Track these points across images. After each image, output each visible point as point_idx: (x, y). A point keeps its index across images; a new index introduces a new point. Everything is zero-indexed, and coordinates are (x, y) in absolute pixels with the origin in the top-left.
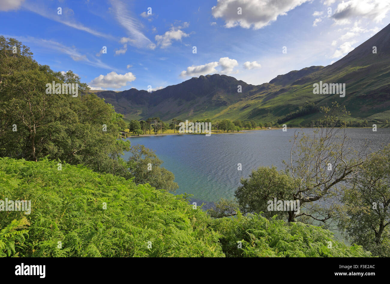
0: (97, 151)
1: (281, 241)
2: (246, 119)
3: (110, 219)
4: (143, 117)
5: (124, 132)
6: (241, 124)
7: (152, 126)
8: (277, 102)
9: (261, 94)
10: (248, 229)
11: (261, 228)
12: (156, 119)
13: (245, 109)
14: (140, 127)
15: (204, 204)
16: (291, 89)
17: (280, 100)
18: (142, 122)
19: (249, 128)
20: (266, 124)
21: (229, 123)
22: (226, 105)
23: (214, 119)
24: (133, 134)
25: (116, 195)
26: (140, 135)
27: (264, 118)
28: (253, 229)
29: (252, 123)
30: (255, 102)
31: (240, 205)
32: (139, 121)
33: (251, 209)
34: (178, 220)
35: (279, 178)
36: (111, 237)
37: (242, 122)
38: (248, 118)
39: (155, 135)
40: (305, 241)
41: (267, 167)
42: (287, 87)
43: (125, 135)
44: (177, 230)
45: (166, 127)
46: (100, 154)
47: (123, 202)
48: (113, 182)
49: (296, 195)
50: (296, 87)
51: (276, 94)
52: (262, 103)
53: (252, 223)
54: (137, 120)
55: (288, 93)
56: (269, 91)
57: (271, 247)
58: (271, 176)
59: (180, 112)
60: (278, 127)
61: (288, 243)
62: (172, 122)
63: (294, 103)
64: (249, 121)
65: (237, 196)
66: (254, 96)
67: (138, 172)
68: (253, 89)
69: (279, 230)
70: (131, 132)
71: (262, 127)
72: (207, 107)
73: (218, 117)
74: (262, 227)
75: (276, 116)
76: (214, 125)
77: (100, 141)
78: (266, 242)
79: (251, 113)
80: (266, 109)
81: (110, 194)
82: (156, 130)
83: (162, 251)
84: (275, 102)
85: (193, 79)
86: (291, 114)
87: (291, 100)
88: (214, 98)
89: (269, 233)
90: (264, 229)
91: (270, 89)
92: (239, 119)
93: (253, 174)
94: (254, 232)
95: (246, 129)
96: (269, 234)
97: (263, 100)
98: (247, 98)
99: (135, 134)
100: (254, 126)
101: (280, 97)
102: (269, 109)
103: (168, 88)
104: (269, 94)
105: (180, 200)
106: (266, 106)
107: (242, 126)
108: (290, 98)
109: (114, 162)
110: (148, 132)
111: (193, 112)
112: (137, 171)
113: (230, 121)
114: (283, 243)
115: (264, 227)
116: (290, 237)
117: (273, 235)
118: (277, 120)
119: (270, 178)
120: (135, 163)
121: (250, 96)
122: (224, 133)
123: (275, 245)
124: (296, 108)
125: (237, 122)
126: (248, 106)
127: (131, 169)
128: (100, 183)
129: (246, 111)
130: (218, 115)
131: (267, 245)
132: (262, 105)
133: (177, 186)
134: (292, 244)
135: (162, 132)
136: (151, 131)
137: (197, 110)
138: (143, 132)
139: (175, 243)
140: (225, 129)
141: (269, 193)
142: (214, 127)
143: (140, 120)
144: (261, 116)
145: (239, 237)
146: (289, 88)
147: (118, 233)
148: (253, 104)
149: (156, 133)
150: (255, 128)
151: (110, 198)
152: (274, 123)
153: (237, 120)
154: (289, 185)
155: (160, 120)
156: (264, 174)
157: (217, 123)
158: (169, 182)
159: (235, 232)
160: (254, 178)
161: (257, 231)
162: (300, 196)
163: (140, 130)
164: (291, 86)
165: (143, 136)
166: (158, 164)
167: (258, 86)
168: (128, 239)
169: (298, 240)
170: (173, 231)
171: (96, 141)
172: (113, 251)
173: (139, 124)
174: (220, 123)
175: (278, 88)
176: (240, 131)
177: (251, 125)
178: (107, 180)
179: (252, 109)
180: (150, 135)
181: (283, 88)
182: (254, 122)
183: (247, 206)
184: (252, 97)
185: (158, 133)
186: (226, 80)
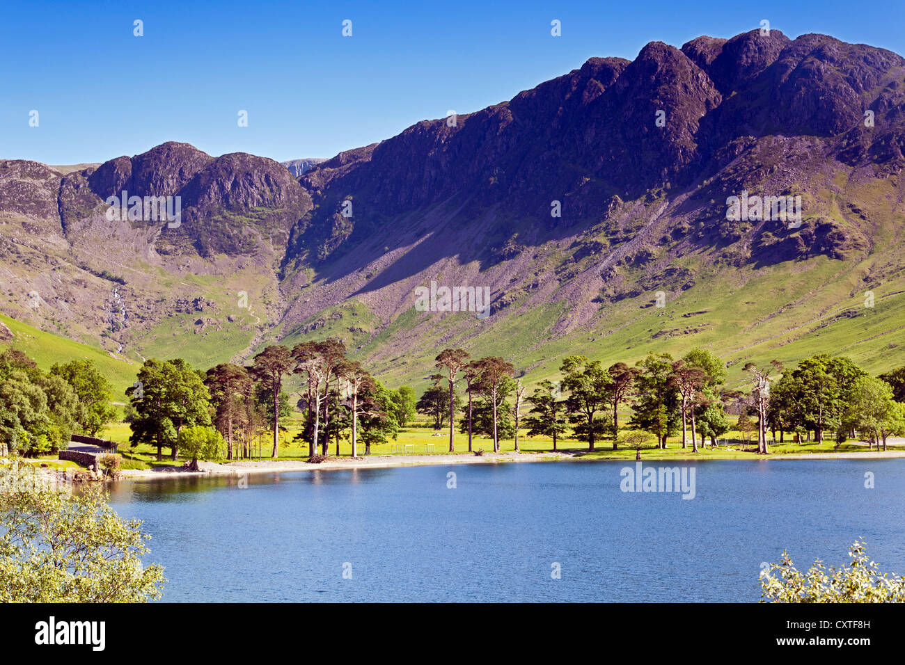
5: (96, 441)
14: (206, 409)
21: (847, 379)
22: (839, 257)
24: (157, 456)
43: (100, 466)
70: (143, 447)
82: (318, 433)
99: (173, 457)
110: (261, 443)
136: (281, 433)
138: (222, 445)
140: (817, 428)
149: (319, 449)
163: (200, 433)
165: (226, 470)
173: (195, 388)
180: (271, 469)
185: (332, 451)
186: (833, 68)
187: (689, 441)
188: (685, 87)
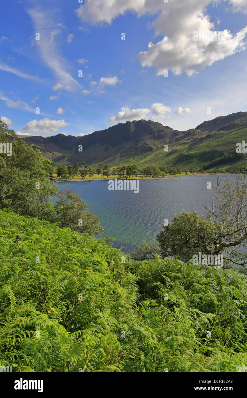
0: (24, 195)
1: (195, 284)
2: (171, 165)
3: (28, 261)
4: (70, 162)
5: (52, 177)
6: (166, 170)
7: (80, 171)
8: (203, 148)
9: (187, 140)
10: (165, 272)
11: (176, 271)
12: (83, 164)
13: (170, 155)
14: (67, 172)
15: (122, 248)
16: (217, 135)
17: (205, 146)
18: (69, 167)
19: (174, 173)
20: (191, 170)
21: (154, 169)
22: (152, 151)
23: (140, 164)
24: (61, 179)
25: (39, 239)
26: (67, 180)
27: (190, 164)
28: (169, 272)
29: (177, 169)
30: (181, 148)
31: (162, 248)
32: (66, 166)
33: (172, 252)
34: (96, 262)
35: (200, 224)
36: (28, 278)
37: (168, 168)
38: (173, 164)
39: (83, 180)
40: (219, 284)
41: (189, 213)
42: (213, 132)
43: (53, 180)
44: (91, 273)
45: (93, 172)
46: (27, 198)
47: (44, 245)
48: (36, 226)
49: (217, 240)
50: (222, 133)
51: (202, 140)
52: (188, 149)
53: (169, 266)
54: (64, 165)
55: (214, 139)
56: (195, 137)
57: (185, 289)
58: (192, 221)
59: (107, 157)
60: (203, 173)
61: (202, 286)
62: (99, 167)
63: (220, 149)
64: (175, 167)
65: (159, 239)
66: (180, 142)
67: (65, 216)
68: (179, 135)
69: (194, 273)
70: (59, 177)
71: (188, 173)
72: (133, 153)
73: (144, 163)
74: (178, 270)
75: (201, 162)
76: (139, 170)
77: (28, 185)
78: (181, 285)
79: (177, 159)
80: (192, 155)
81: (33, 238)
82: (83, 175)
83: (76, 292)
84: (201, 148)
85: (120, 125)
86: (216, 160)
87: (217, 146)
88: (140, 144)
89: (184, 276)
90: (180, 272)
91: (196, 134)
92: (164, 165)
93: (175, 219)
94: (170, 275)
95: (171, 174)
96: (184, 278)
97: (188, 146)
98: (172, 144)
99: (63, 179)
100: (179, 172)
101: (206, 143)
102: (195, 155)
103: (95, 133)
104: (195, 140)
105: (99, 244)
106: (192, 152)
107: (167, 172)
108: (216, 144)
109: (42, 206)
110: (75, 177)
111: (120, 158)
112: (63, 214)
113: (156, 167)
114: (197, 286)
115: (180, 271)
116: (204, 280)
117: (188, 278)
118: (202, 166)
119: (191, 223)
120: (62, 207)
121: (175, 142)
122: (150, 179)
123: (190, 287)
124: (222, 154)
125: (162, 167)
126: (174, 152)
127: (58, 213)
128: (24, 227)
129: (172, 157)
130: (143, 161)
131: (182, 287)
132: (188, 151)
133: (103, 229)
134: (206, 287)
135: (89, 177)
136: (78, 175)
137: (124, 155)
138: (70, 177)
139: (89, 285)
140: (150, 175)
141: (190, 237)
142: (140, 173)
143: (68, 165)
144: (186, 162)
145: (156, 279)
146: (215, 134)
147: (34, 275)
148: (179, 150)
149: (83, 178)
150: (180, 173)
151: (32, 241)
152: (199, 169)
153: (163, 165)
154: (209, 230)
155: (87, 165)
156: (186, 219)
157: (143, 169)
158: (94, 225)
159: (152, 275)
160: (176, 223)
161: (172, 274)
162: (221, 241)
163: (67, 175)
164: (217, 132)
165: (71, 180)
166: (84, 208)
167: (184, 132)
168: (44, 280)
169: (212, 283)
170: (88, 274)
171: (24, 186)
172: (29, 292)
173: (66, 169)
174: (146, 169)
175: (204, 134)
176: (166, 176)
177: (176, 171)
178: (31, 224)
179: (178, 155)
180: (77, 180)
181: (209, 134)
182: (179, 168)
183: (169, 250)
184: (178, 143)
185: (85, 178)
186: (152, 125)
187: (133, 176)
188: (132, 127)
